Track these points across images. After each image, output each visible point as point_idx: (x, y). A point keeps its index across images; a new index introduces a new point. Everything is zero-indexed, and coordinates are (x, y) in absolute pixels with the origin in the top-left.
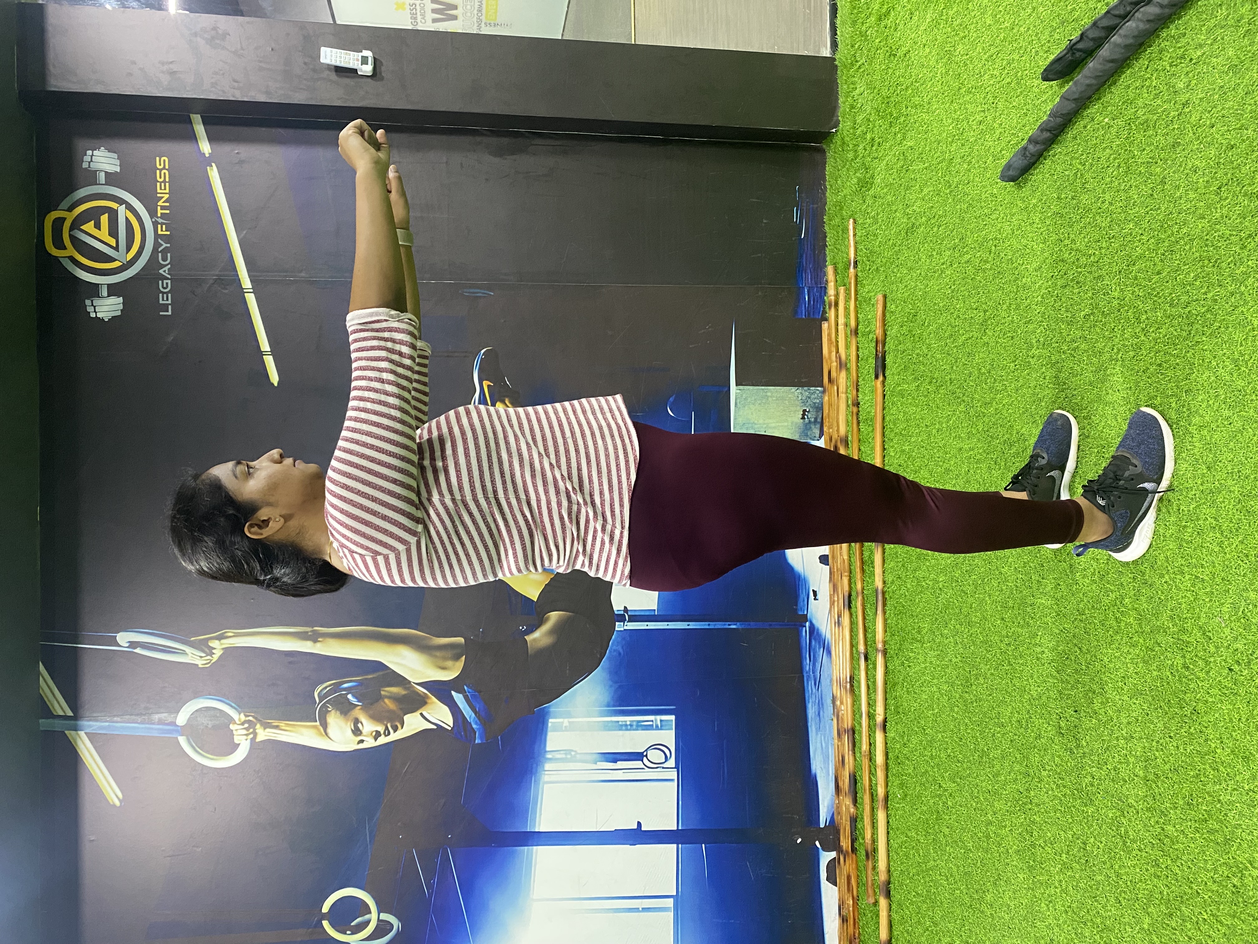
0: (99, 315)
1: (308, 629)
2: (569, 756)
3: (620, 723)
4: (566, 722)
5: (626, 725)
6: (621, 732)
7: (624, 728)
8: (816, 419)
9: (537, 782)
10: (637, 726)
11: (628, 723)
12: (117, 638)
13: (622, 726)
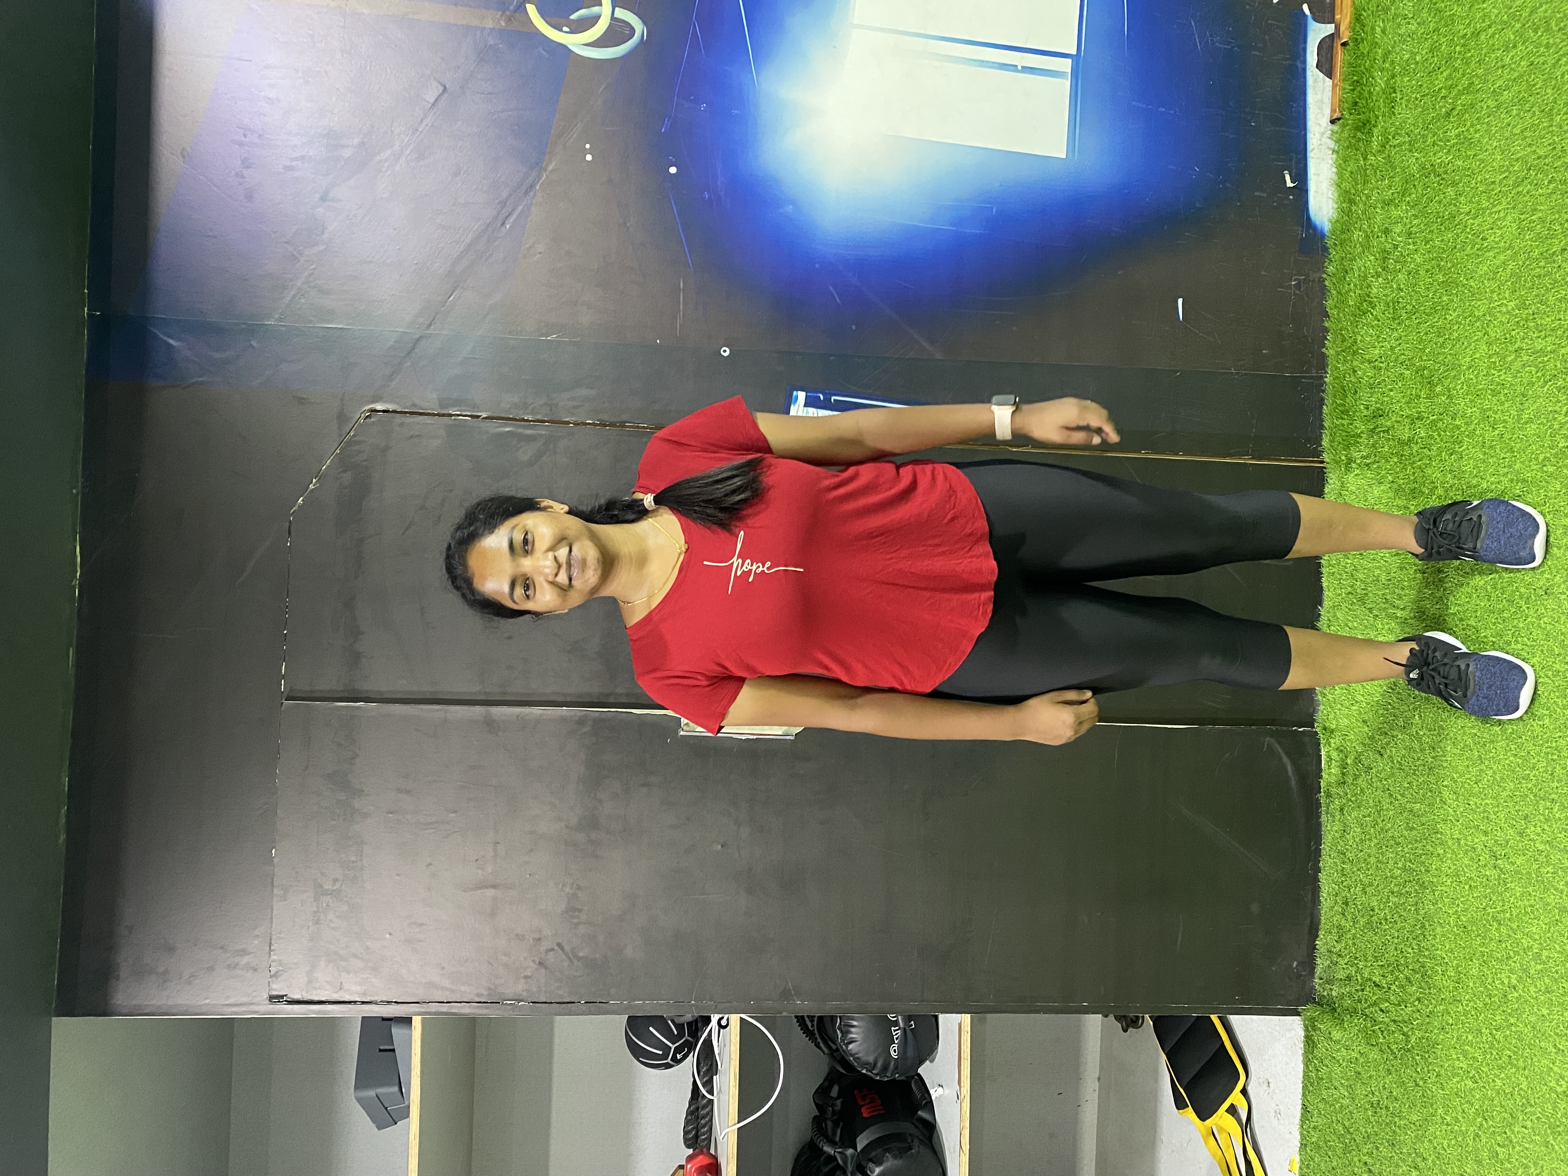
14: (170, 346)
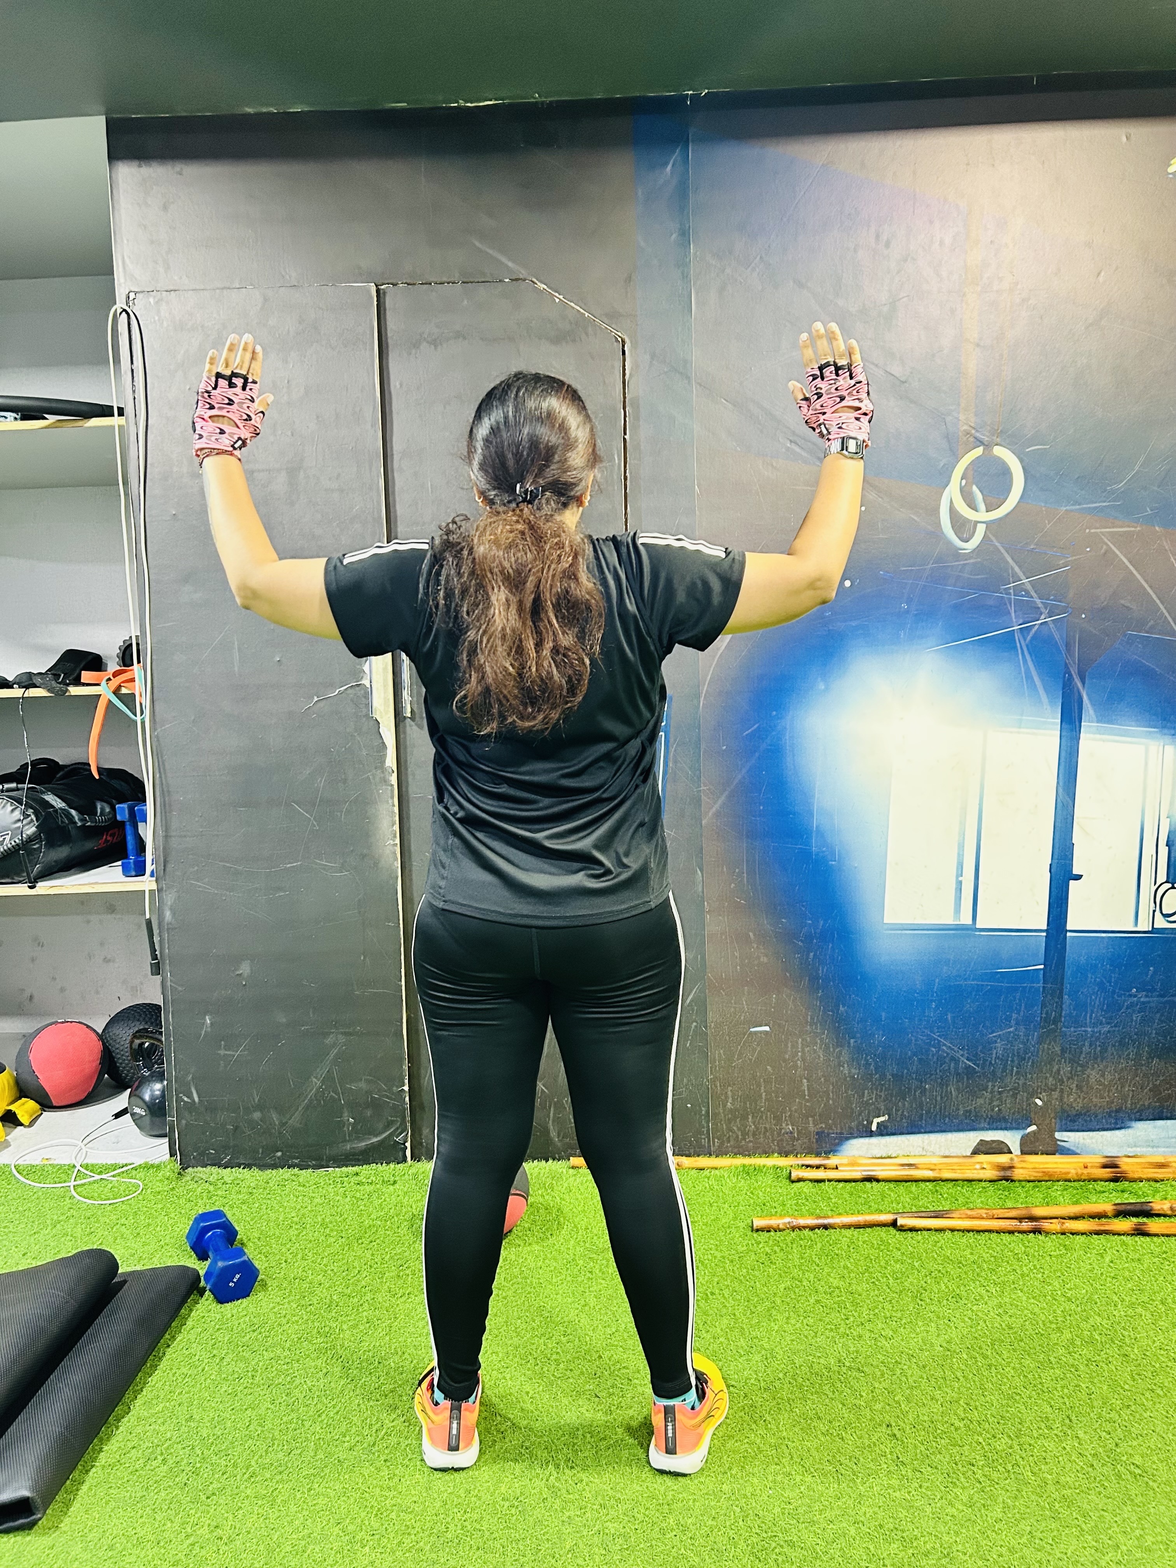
9: (1149, 735)
14: (666, 164)
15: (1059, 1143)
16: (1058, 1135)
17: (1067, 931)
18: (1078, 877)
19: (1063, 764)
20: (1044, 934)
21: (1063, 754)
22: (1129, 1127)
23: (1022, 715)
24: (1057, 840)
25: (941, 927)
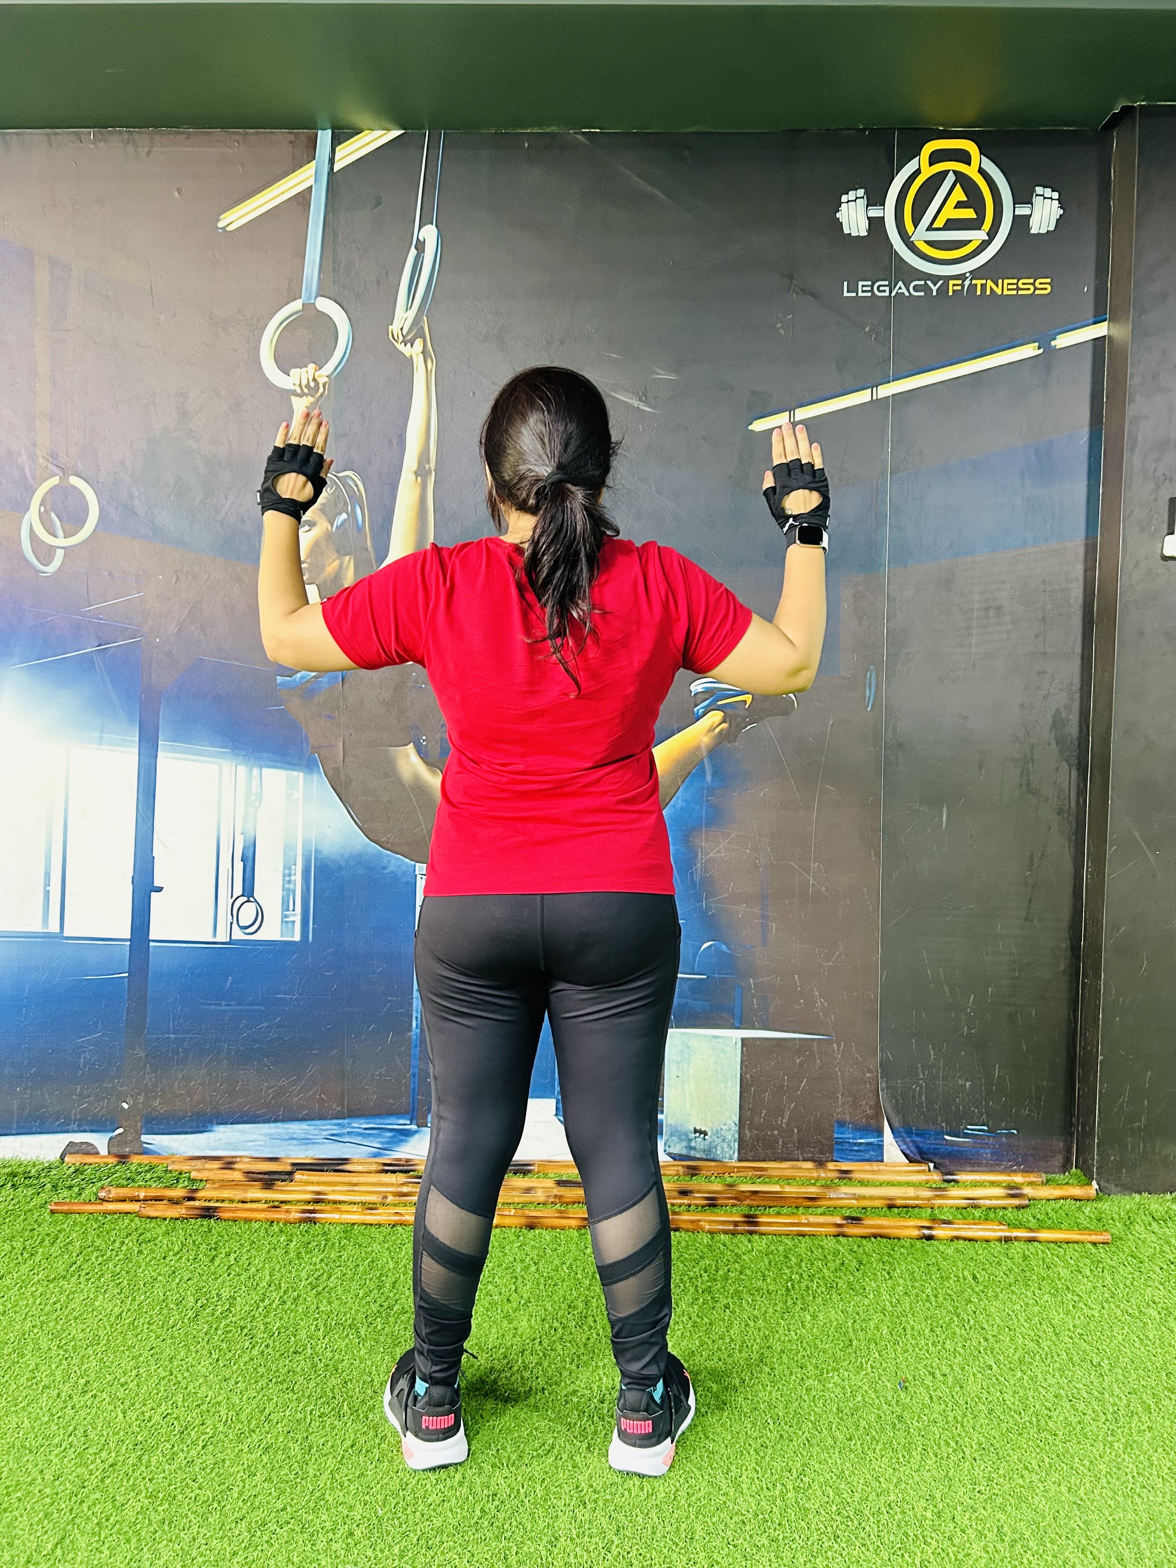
0: (844, 207)
1: (432, 465)
2: (253, 798)
3: (293, 867)
4: (298, 794)
5: (290, 875)
6: (281, 867)
7: (287, 872)
8: (694, 1149)
9: (222, 755)
10: (288, 890)
11: (293, 878)
12: (430, 226)
13: (290, 869)
15: (145, 1145)
16: (144, 1138)
17: (149, 941)
18: (160, 889)
19: (142, 780)
20: (129, 943)
21: (142, 771)
22: (210, 1131)
23: (102, 732)
24: (138, 854)
25: (31, 935)
